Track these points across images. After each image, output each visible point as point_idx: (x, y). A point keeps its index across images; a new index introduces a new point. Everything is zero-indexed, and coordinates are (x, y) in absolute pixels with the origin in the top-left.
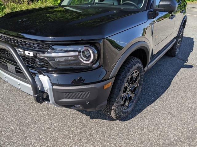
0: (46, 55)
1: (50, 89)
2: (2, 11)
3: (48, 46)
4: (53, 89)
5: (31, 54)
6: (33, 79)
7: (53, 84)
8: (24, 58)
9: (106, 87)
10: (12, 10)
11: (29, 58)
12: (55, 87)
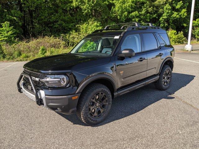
0: (44, 80)
1: (44, 97)
2: (44, 54)
3: (45, 76)
4: (46, 98)
5: (38, 80)
6: (37, 92)
7: (46, 95)
8: (35, 82)
9: (73, 98)
10: (51, 54)
11: (37, 82)
12: (46, 97)
